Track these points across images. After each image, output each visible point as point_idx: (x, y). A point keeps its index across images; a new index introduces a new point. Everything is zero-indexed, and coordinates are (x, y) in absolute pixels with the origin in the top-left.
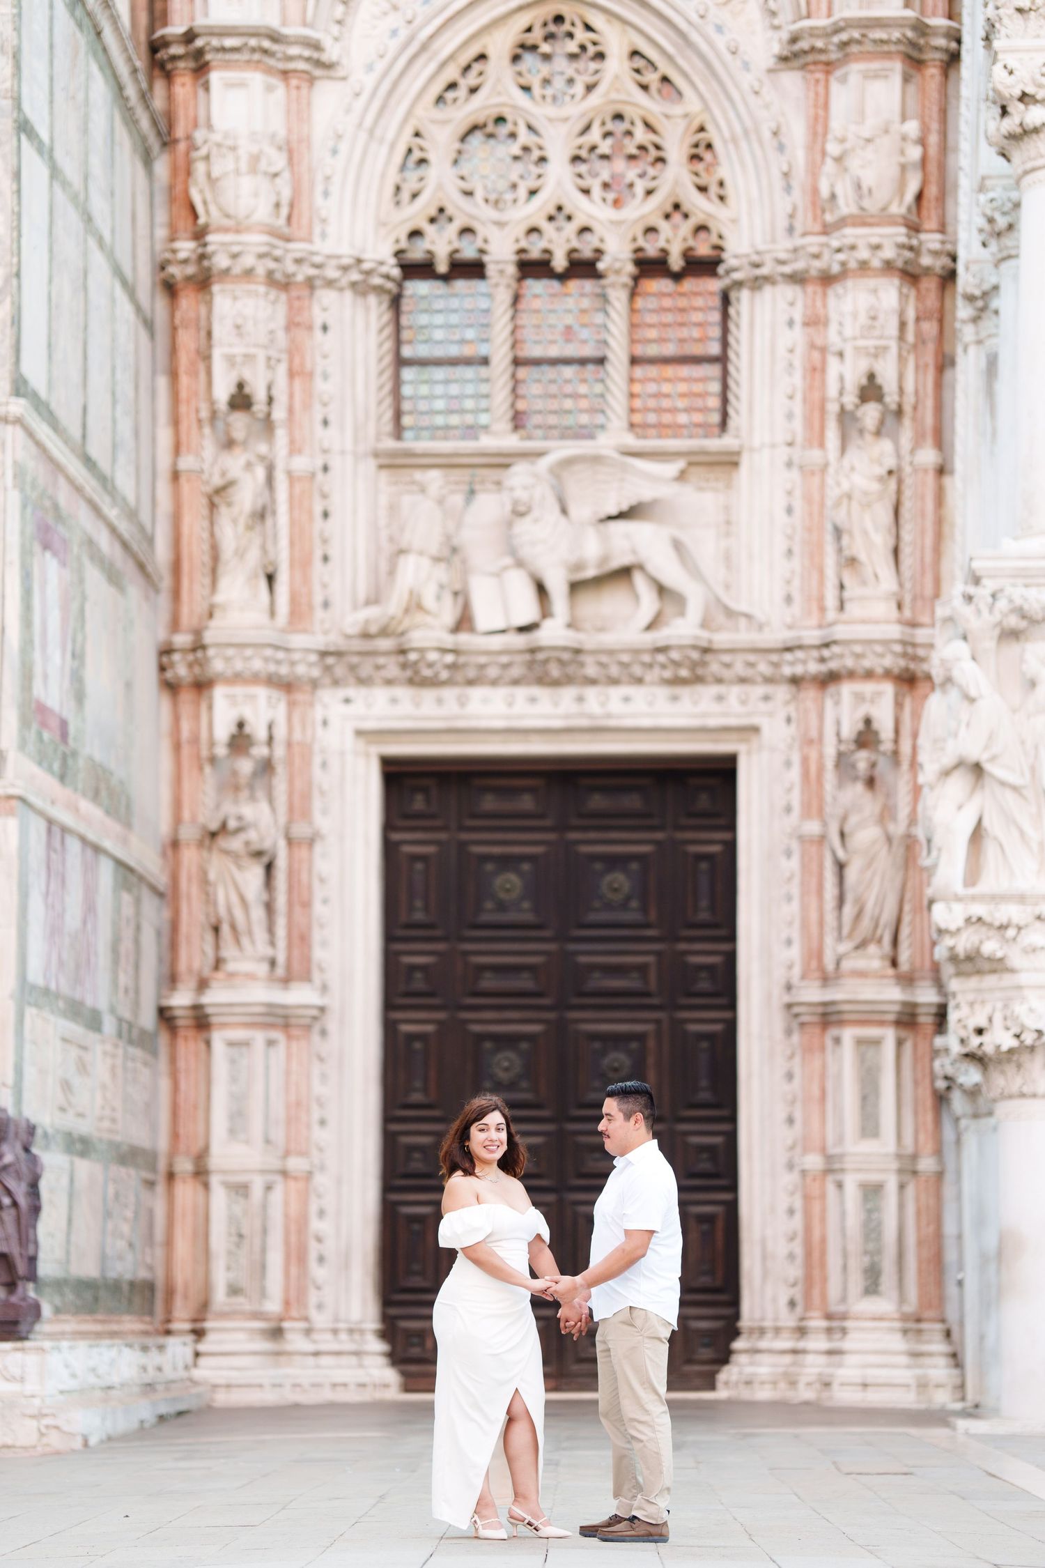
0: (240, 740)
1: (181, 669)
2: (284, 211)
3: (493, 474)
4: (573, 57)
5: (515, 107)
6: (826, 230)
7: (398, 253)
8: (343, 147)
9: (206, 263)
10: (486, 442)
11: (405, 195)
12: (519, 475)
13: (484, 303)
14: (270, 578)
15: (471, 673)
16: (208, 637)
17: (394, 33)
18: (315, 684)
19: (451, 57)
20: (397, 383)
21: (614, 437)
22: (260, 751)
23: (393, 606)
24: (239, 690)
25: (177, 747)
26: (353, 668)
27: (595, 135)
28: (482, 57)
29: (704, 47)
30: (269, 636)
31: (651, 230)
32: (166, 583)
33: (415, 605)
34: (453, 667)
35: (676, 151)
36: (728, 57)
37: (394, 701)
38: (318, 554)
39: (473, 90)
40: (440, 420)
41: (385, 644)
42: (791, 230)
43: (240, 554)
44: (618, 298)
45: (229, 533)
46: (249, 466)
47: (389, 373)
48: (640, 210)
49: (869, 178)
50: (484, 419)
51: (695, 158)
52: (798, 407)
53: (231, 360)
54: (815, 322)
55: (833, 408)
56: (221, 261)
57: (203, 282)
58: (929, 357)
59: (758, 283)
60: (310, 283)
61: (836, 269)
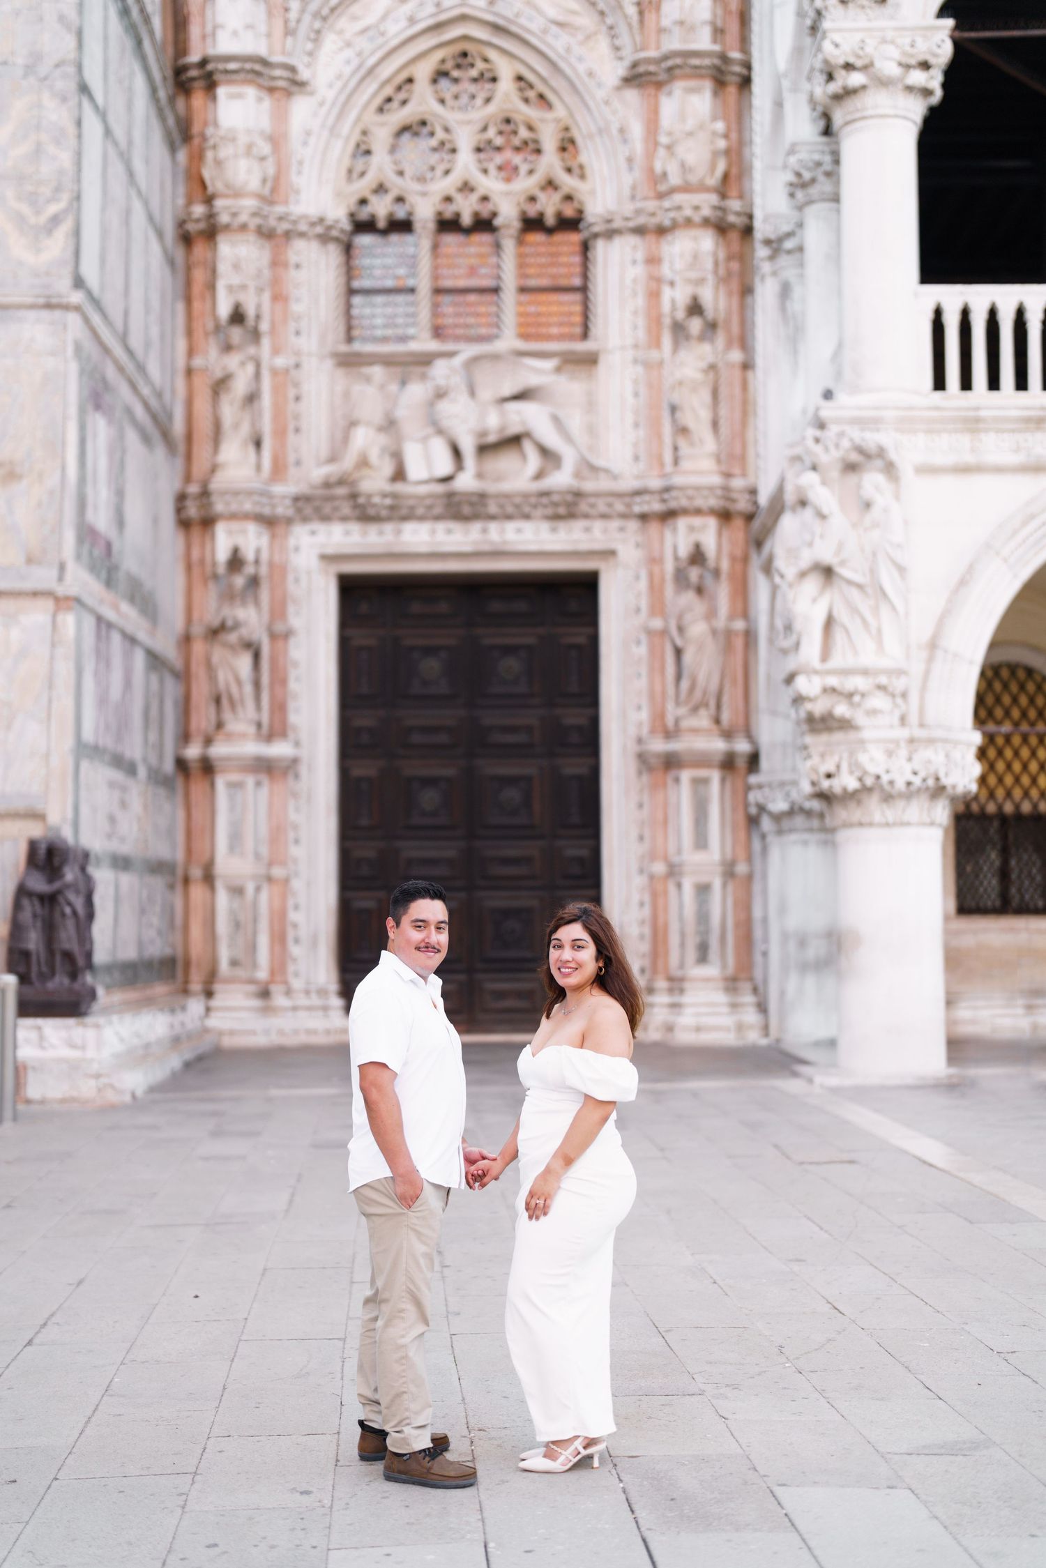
0: (236, 562)
1: (192, 511)
2: (269, 185)
3: (419, 369)
4: (475, 80)
5: (435, 115)
6: (661, 196)
7: (352, 215)
8: (312, 140)
9: (212, 221)
10: (414, 346)
11: (355, 175)
12: (440, 370)
13: (411, 250)
14: (258, 444)
15: (404, 512)
16: (214, 486)
17: (348, 62)
18: (289, 521)
19: (388, 81)
20: (349, 306)
21: (508, 341)
22: (250, 570)
23: (348, 462)
24: (235, 525)
25: (189, 567)
26: (317, 510)
27: (491, 133)
28: (410, 81)
29: (568, 71)
30: (256, 485)
31: (532, 199)
32: (181, 448)
33: (364, 462)
34: (392, 508)
35: (549, 143)
36: (586, 79)
37: (347, 533)
38: (291, 427)
39: (404, 102)
40: (379, 333)
41: (341, 491)
42: (633, 198)
43: (236, 426)
44: (509, 245)
45: (229, 410)
46: (243, 364)
47: (342, 301)
48: (525, 184)
49: (691, 159)
50: (411, 331)
51: (563, 149)
52: (641, 322)
53: (230, 289)
54: (653, 260)
55: (667, 321)
56: (224, 218)
57: (211, 232)
58: (735, 286)
59: (610, 234)
60: (288, 235)
61: (667, 223)
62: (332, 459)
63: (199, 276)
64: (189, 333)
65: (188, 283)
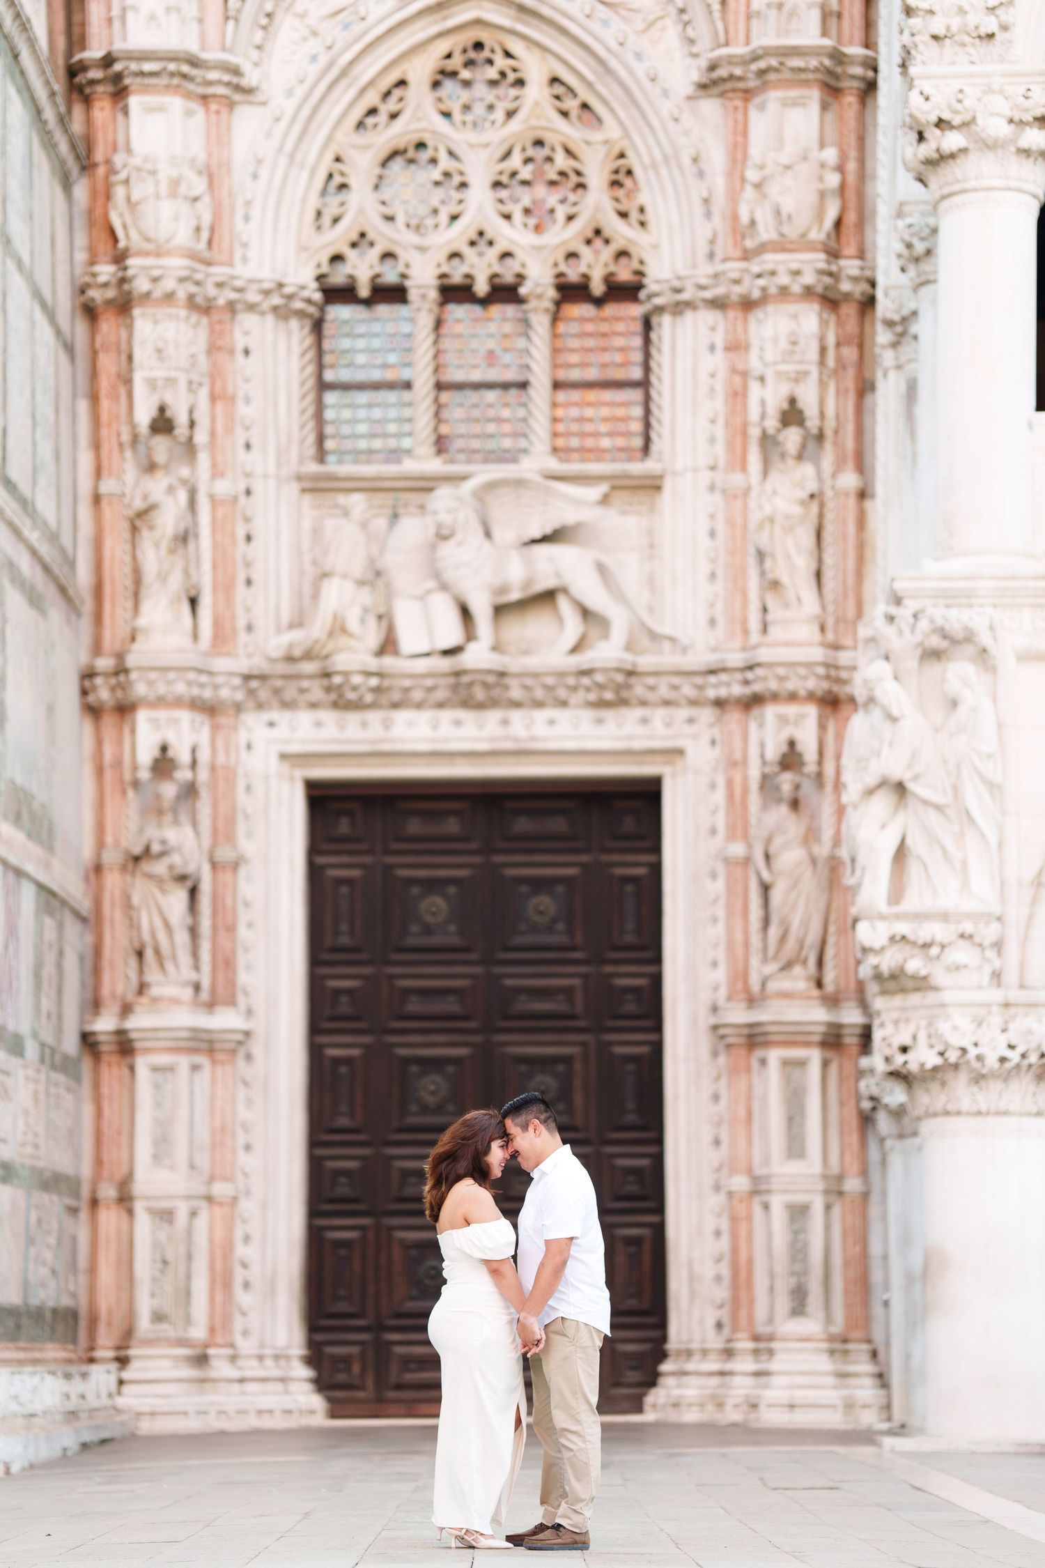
0: (163, 764)
1: (103, 694)
3: (417, 497)
4: (494, 83)
6: (746, 256)
7: (320, 278)
8: (264, 172)
9: (126, 287)
10: (409, 466)
11: (326, 220)
12: (443, 498)
13: (406, 328)
14: (193, 602)
15: (396, 696)
17: (314, 58)
18: (238, 708)
19: (372, 83)
20: (320, 407)
21: (537, 460)
22: (184, 775)
23: (317, 629)
24: (162, 714)
25: (100, 771)
26: (277, 692)
27: (516, 161)
28: (403, 84)
29: (622, 73)
30: (192, 659)
31: (572, 255)
33: (339, 628)
34: (379, 690)
35: (597, 178)
36: (647, 84)
37: (318, 724)
38: (241, 578)
39: (395, 116)
40: (363, 444)
42: (711, 255)
43: (163, 577)
45: (152, 557)
46: (171, 489)
47: (311, 397)
48: (561, 236)
49: (788, 204)
50: (407, 443)
51: (615, 184)
52: (720, 432)
53: (152, 384)
54: (736, 347)
55: (755, 432)
56: (141, 285)
57: (124, 305)
58: (849, 382)
59: (679, 308)
60: (231, 307)
61: (756, 294)
63: (108, 364)
64: (96, 445)
65: (94, 374)
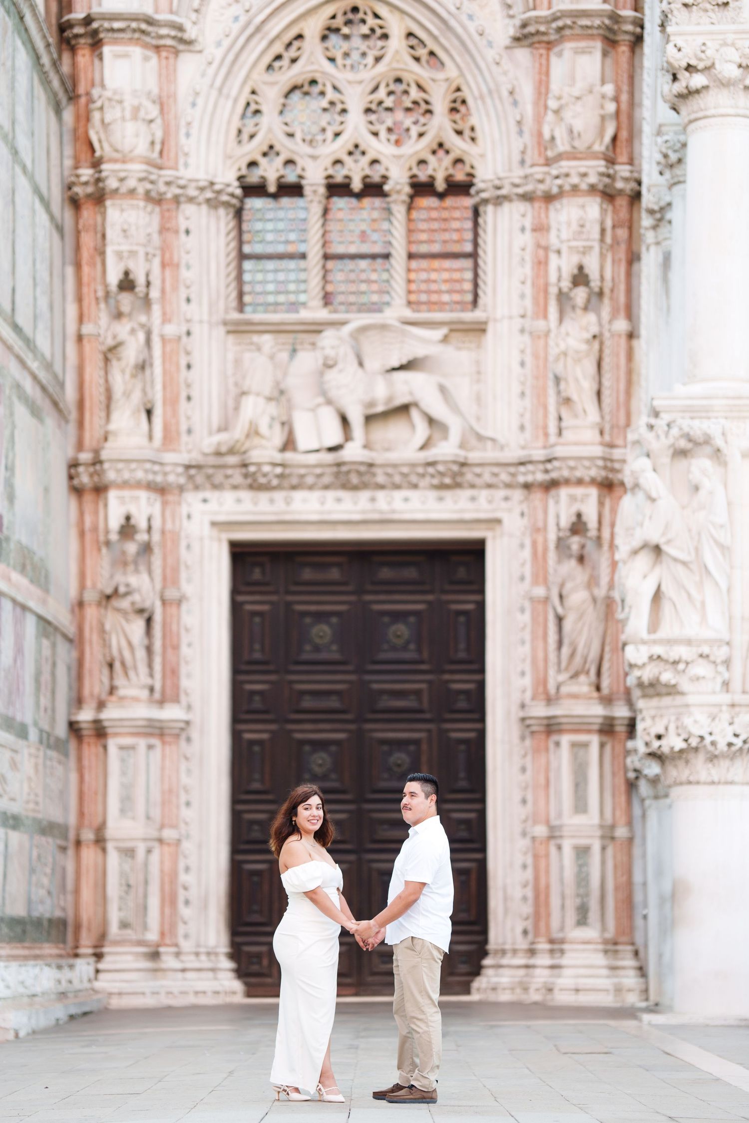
0: (128, 529)
1: (85, 479)
3: (310, 337)
5: (324, 73)
6: (549, 162)
7: (240, 178)
8: (200, 101)
9: (101, 185)
12: (328, 338)
13: (302, 215)
14: (149, 413)
16: (104, 455)
18: (181, 489)
19: (277, 37)
20: (240, 272)
21: (397, 311)
22: (142, 537)
23: (238, 432)
24: (126, 493)
26: (209, 477)
27: (382, 93)
28: (300, 37)
30: (149, 454)
31: (422, 162)
32: (73, 416)
33: (253, 432)
35: (440, 106)
36: (477, 37)
37: (239, 501)
38: (183, 395)
39: (293, 61)
41: (232, 460)
42: (523, 162)
43: (127, 395)
44: (399, 211)
45: (119, 380)
46: (133, 331)
47: (234, 264)
48: (414, 148)
50: (302, 298)
51: (454, 110)
52: (528, 290)
53: (119, 255)
54: (540, 228)
55: (553, 291)
56: (112, 183)
57: (99, 198)
58: (622, 254)
59: (499, 200)
60: (177, 199)
61: (555, 190)
62: (224, 428)
64: (79, 299)
65: (78, 248)
